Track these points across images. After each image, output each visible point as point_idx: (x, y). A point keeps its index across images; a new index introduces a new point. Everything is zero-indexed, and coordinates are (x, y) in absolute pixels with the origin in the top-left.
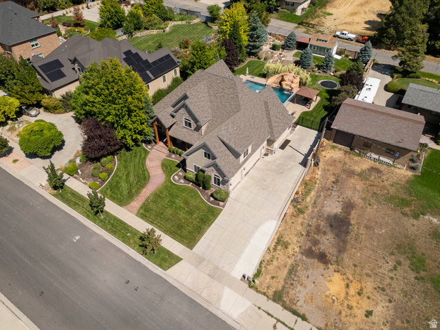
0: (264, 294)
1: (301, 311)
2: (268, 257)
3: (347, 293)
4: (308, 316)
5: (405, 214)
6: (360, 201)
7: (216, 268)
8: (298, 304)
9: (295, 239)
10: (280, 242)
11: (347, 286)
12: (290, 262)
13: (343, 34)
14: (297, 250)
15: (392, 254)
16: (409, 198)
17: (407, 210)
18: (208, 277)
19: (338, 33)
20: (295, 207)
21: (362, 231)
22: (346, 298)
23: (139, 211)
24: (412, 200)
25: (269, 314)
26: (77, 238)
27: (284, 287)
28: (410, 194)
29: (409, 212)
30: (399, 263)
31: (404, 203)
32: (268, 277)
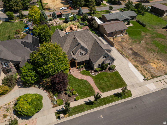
0: (151, 79)
1: (159, 75)
2: (140, 72)
3: (157, 65)
4: (160, 75)
6: (130, 47)
7: (137, 84)
8: (157, 74)
9: (136, 64)
10: (136, 67)
11: (155, 64)
12: (143, 68)
13: (63, 8)
14: (140, 65)
15: (149, 52)
18: (140, 87)
19: (61, 9)
21: (140, 52)
22: (158, 66)
23: (101, 91)
24: (135, 40)
25: (157, 81)
26: (101, 116)
27: (151, 74)
29: (139, 43)
30: (152, 53)
31: (135, 42)
32: (146, 75)
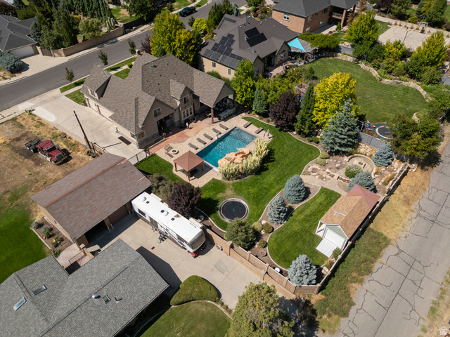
5: (6, 192)
9: (38, 131)
10: (41, 123)
12: (27, 126)
16: (15, 202)
17: (8, 196)
20: (60, 135)
21: (16, 162)
24: (12, 204)
27: (16, 122)
28: (17, 206)
29: (5, 196)
31: (15, 197)
